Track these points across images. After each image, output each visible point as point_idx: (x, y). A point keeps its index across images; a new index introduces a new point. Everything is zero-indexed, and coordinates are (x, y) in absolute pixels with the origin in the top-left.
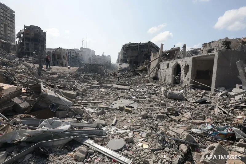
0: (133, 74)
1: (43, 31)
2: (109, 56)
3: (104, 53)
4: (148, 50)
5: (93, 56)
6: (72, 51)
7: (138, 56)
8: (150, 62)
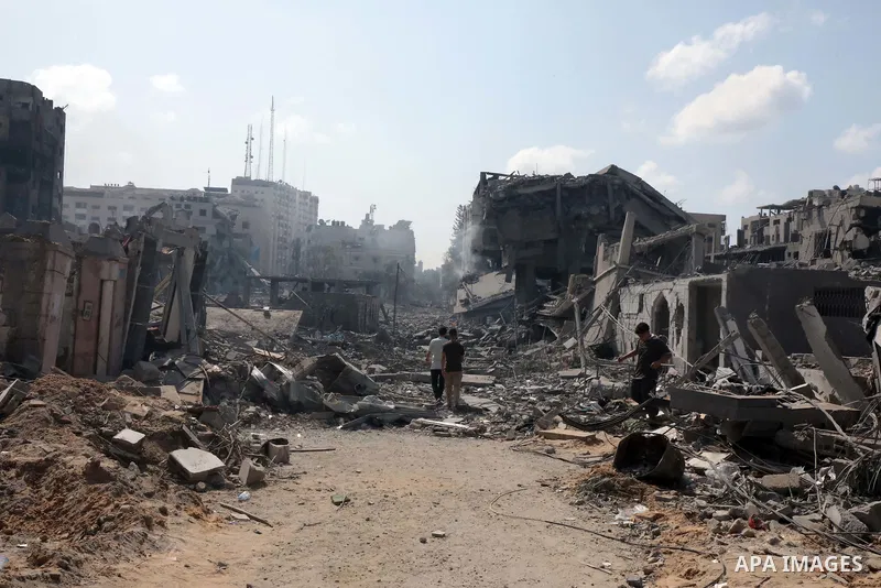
0: (528, 333)
1: (51, 102)
2: (403, 226)
3: (373, 208)
4: (608, 209)
5: (309, 229)
6: (196, 207)
7: (553, 242)
8: (595, 283)
